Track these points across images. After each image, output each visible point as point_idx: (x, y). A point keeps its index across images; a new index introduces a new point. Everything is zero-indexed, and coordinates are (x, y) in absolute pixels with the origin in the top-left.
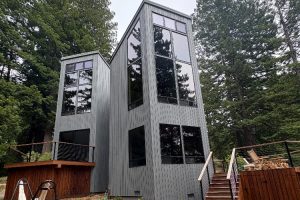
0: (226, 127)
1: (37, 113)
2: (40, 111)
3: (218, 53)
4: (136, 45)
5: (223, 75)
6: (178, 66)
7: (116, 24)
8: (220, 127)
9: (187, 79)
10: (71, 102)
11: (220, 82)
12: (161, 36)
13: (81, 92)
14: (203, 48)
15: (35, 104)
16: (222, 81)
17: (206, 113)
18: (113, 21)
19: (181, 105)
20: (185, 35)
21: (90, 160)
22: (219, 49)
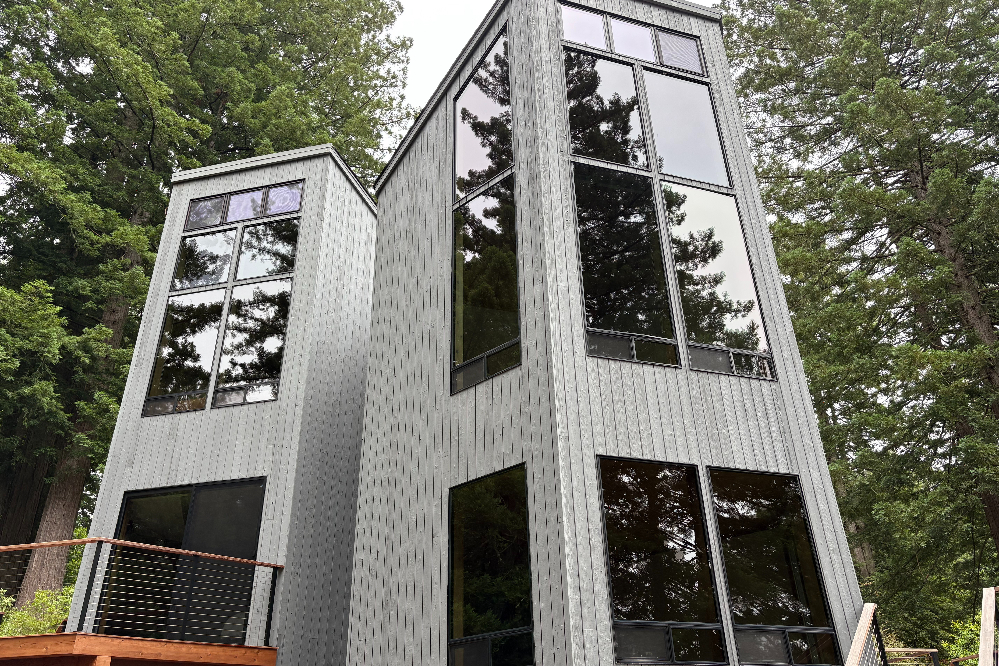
0: (925, 472)
1: (30, 401)
2: (45, 392)
3: (847, 144)
4: (485, 118)
5: (881, 234)
6: (673, 201)
7: (405, 45)
8: (896, 475)
9: (714, 251)
10: (189, 352)
11: (868, 264)
12: (590, 83)
13: (237, 308)
14: (774, 124)
15: (31, 362)
16: (880, 257)
17: (820, 406)
18: (395, 32)
19: (697, 367)
20: (698, 79)
21: (254, 637)
22: (848, 127)
